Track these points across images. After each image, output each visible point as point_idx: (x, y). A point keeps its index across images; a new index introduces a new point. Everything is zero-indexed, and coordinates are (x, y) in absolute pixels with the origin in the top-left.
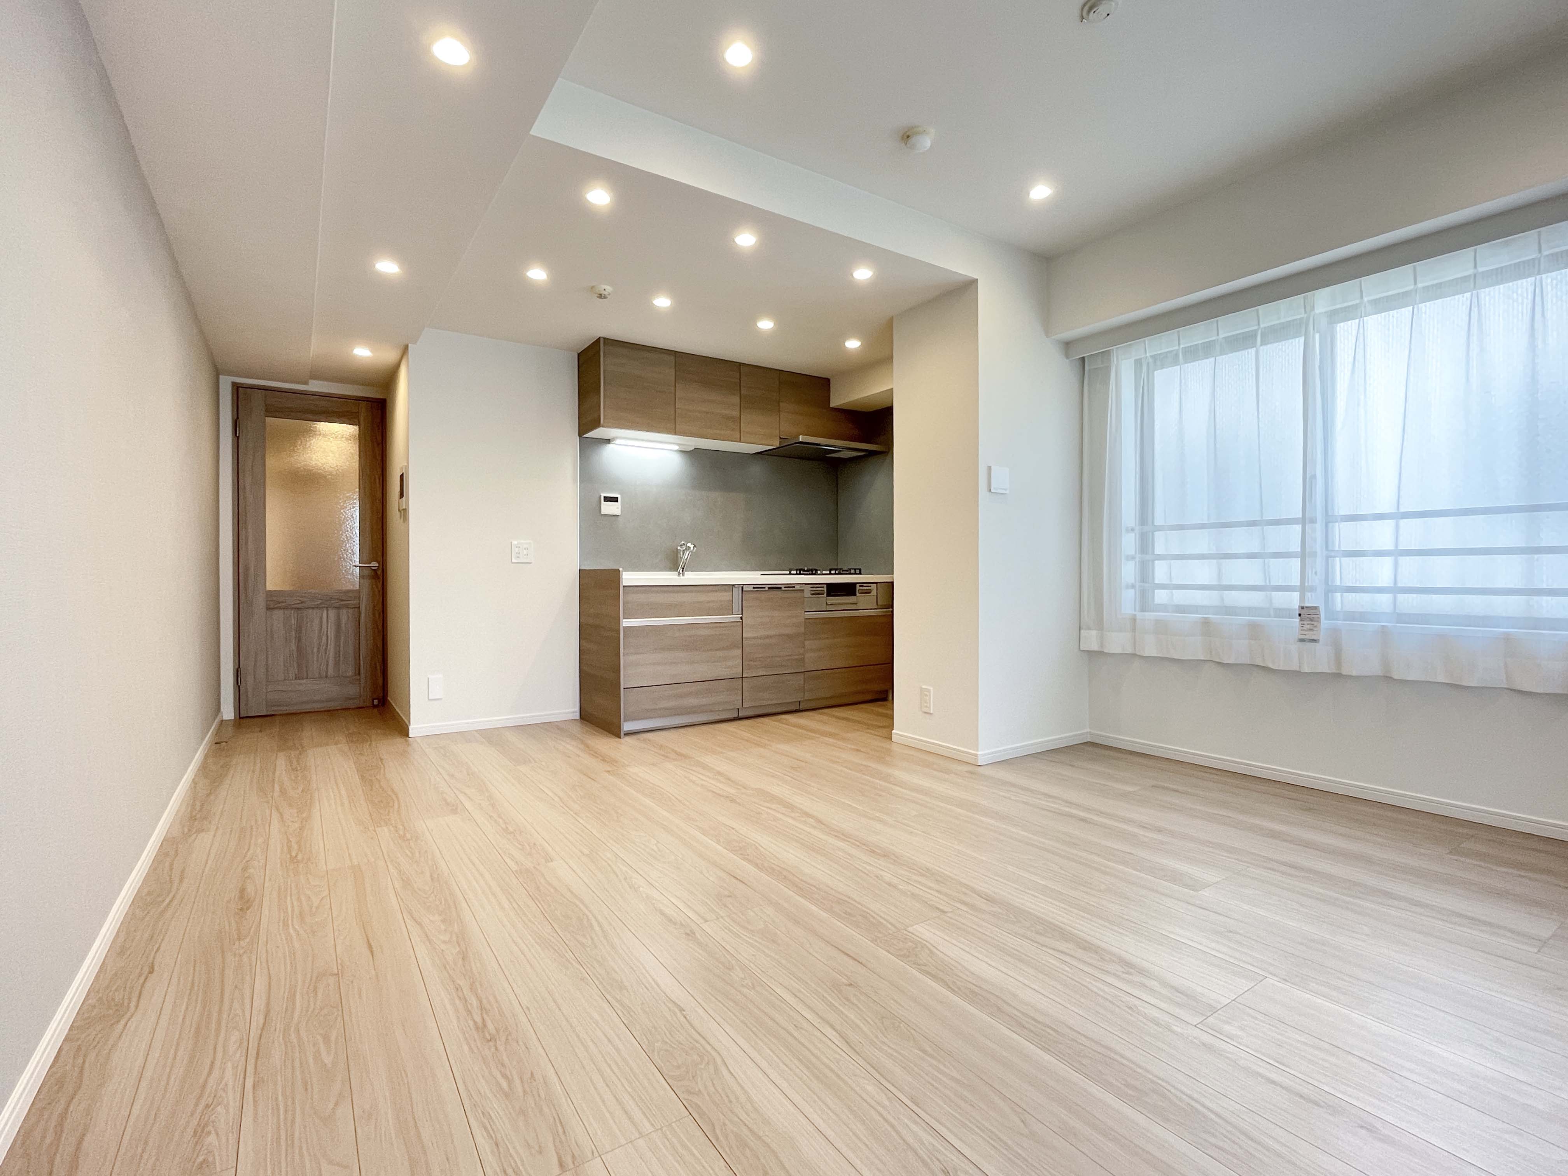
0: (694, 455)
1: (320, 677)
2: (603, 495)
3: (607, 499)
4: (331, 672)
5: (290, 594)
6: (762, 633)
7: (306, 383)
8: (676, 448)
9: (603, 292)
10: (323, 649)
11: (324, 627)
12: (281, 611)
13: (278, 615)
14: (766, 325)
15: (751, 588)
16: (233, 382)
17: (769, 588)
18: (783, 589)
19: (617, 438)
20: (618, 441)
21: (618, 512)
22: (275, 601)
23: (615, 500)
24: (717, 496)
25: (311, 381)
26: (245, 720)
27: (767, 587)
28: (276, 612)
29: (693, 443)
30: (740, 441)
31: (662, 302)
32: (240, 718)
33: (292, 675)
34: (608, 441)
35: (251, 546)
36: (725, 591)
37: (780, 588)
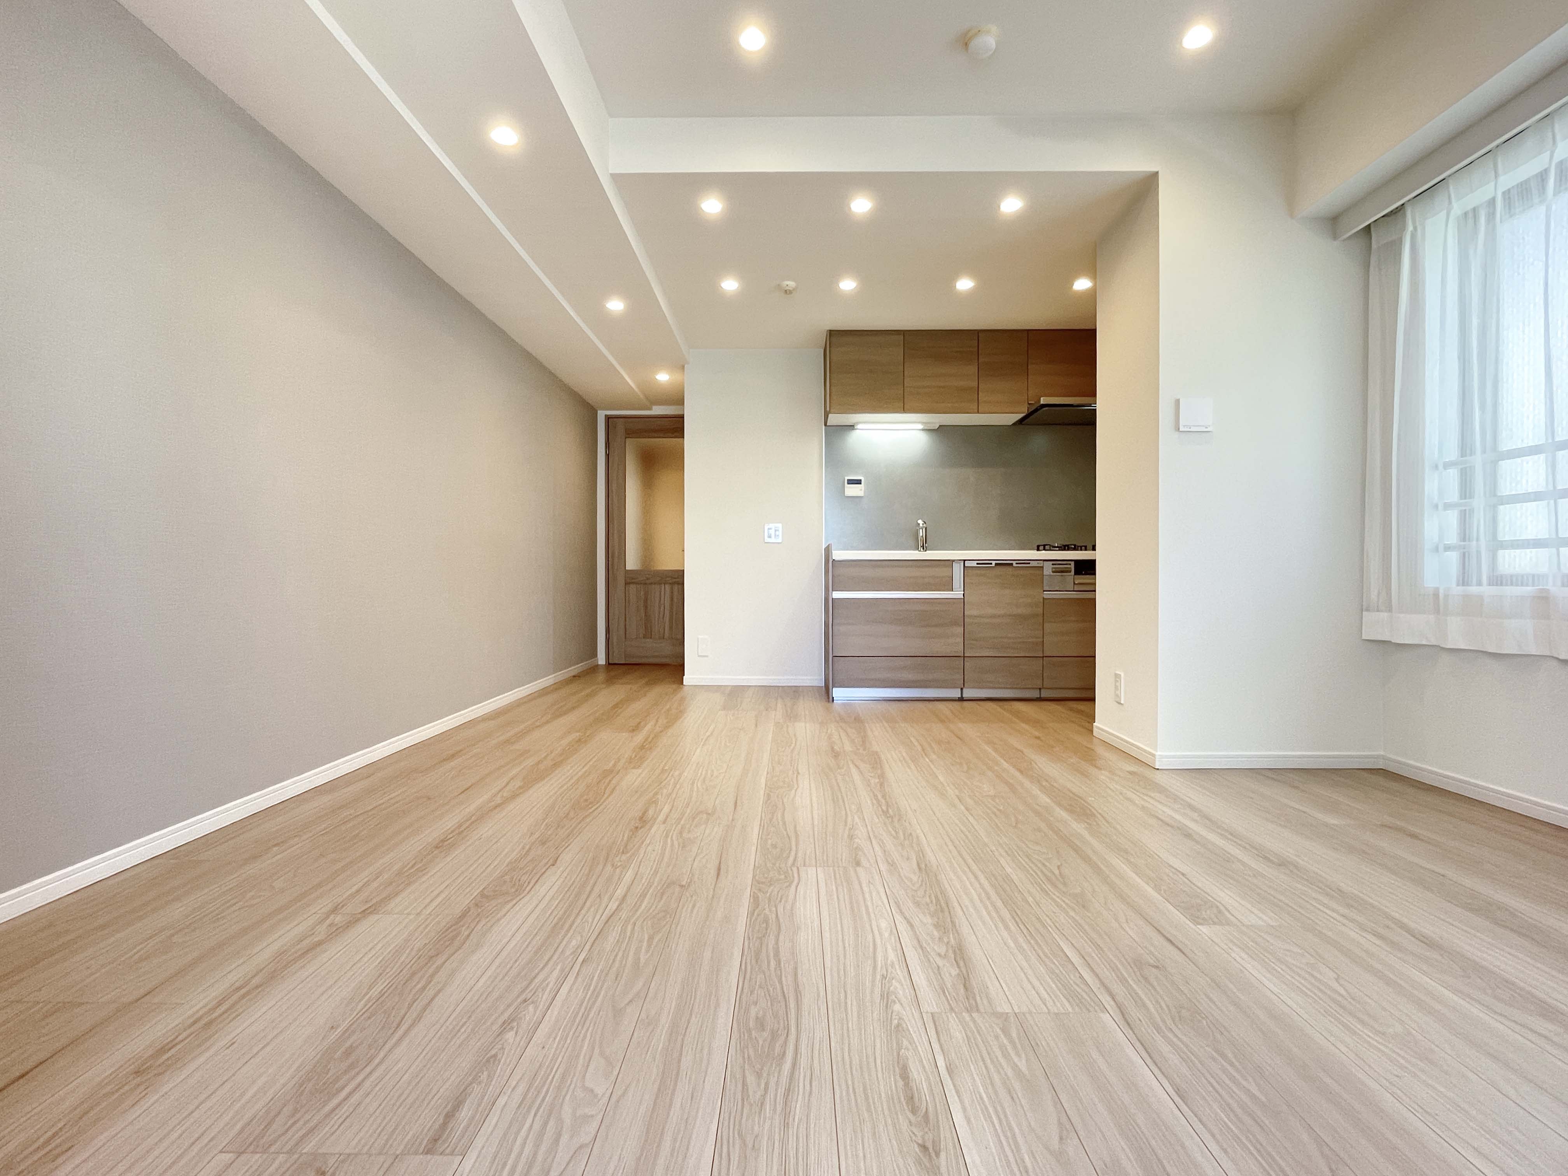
0: (941, 431)
1: (660, 638)
2: (847, 478)
3: (851, 482)
4: (667, 635)
5: (640, 571)
6: (990, 611)
7: (650, 409)
8: (921, 427)
9: (787, 288)
10: (661, 616)
11: (662, 599)
12: (635, 586)
13: (633, 588)
14: (965, 284)
15: (974, 564)
16: (606, 415)
17: (996, 564)
18: (1015, 565)
19: (858, 423)
20: (859, 426)
21: (861, 494)
22: (632, 578)
23: (859, 482)
24: (970, 474)
25: (654, 407)
26: (612, 667)
27: (994, 563)
28: (631, 586)
29: (937, 419)
30: (978, 412)
31: (848, 285)
32: (609, 664)
33: (641, 636)
34: (852, 427)
35: (616, 536)
36: (945, 566)
37: (1012, 564)
